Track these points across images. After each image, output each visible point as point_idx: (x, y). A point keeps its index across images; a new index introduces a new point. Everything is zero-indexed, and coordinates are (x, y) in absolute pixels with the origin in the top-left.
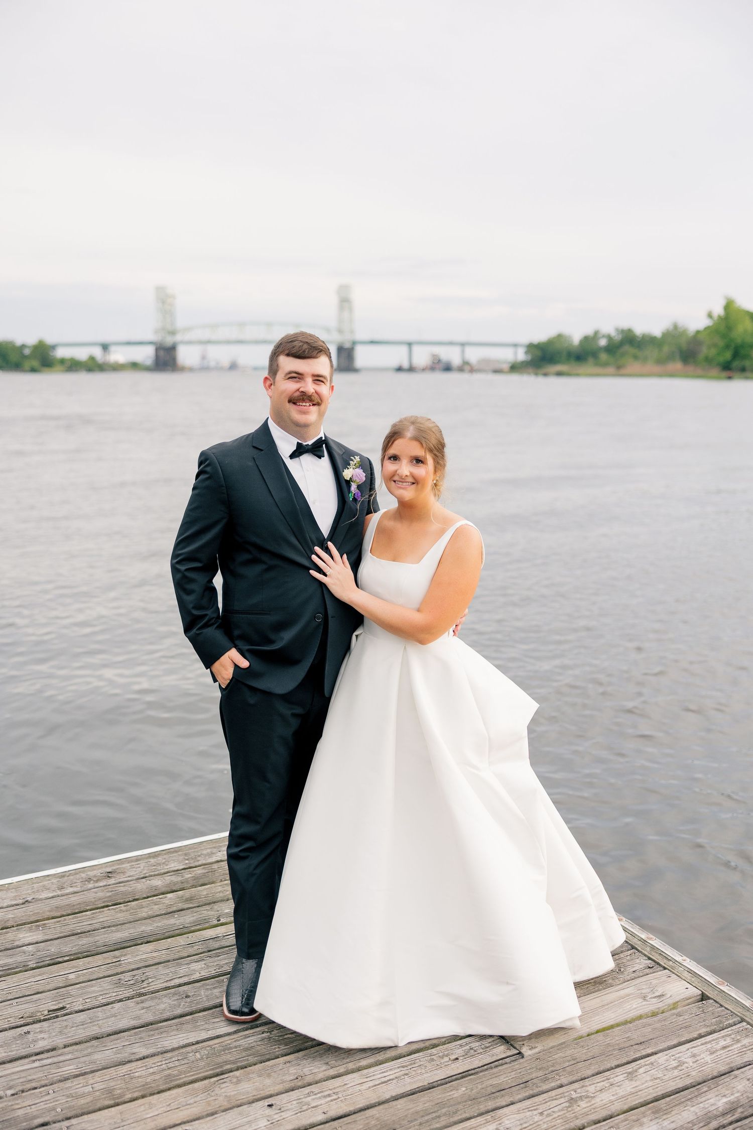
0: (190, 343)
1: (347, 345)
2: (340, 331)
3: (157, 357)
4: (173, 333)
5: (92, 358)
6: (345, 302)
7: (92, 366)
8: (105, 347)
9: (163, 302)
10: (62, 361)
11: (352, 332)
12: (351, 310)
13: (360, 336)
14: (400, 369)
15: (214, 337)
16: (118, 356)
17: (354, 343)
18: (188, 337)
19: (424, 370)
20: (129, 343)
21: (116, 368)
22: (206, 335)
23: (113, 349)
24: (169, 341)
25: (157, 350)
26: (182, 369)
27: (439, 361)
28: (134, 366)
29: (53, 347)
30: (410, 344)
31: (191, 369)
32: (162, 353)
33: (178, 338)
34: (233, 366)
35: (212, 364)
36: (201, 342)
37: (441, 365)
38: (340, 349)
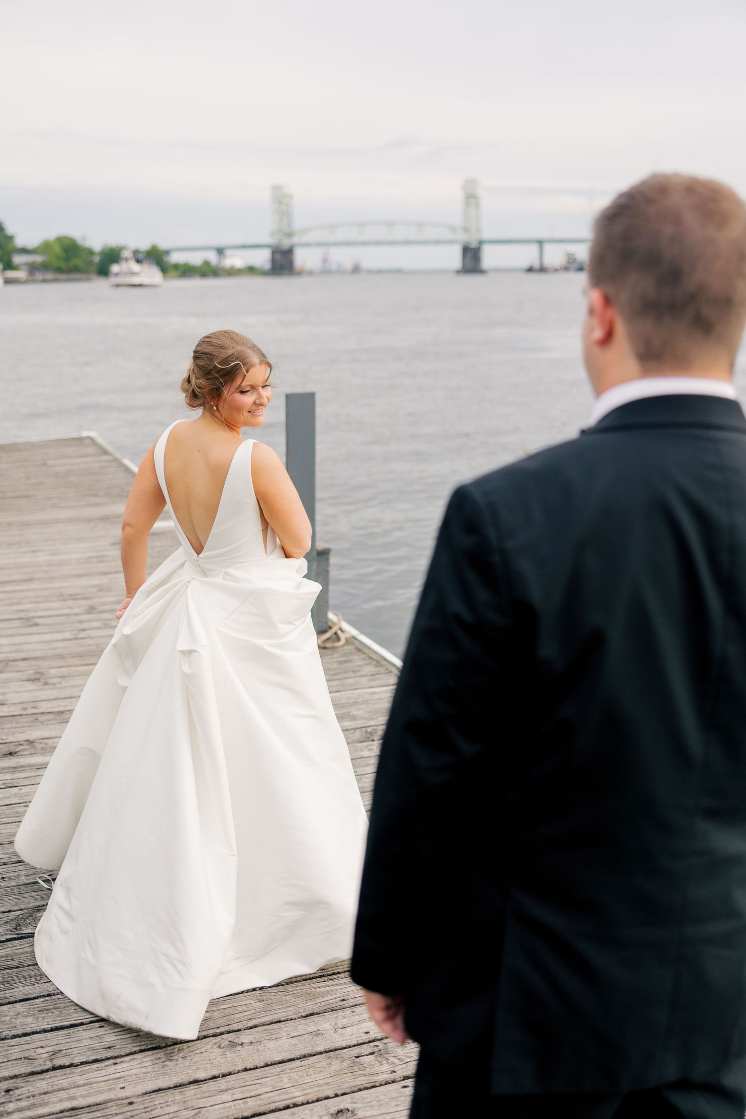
0: (307, 245)
1: (474, 245)
2: (466, 230)
3: (273, 261)
4: (290, 235)
5: (207, 263)
6: (471, 198)
7: (207, 271)
8: (220, 251)
9: (280, 203)
10: (176, 267)
11: (479, 230)
12: (478, 206)
13: (487, 235)
14: (530, 270)
15: (334, 239)
16: (235, 260)
17: (481, 242)
18: (305, 238)
19: (556, 270)
20: (244, 247)
21: (232, 272)
22: (324, 236)
23: (228, 252)
24: (286, 243)
25: (273, 253)
26: (300, 273)
27: (574, 260)
28: (251, 270)
29: (167, 252)
30: (540, 243)
31: (310, 273)
32: (278, 257)
33: (295, 240)
34: (356, 269)
35: (334, 267)
36: (319, 244)
37: (576, 265)
38: (466, 250)
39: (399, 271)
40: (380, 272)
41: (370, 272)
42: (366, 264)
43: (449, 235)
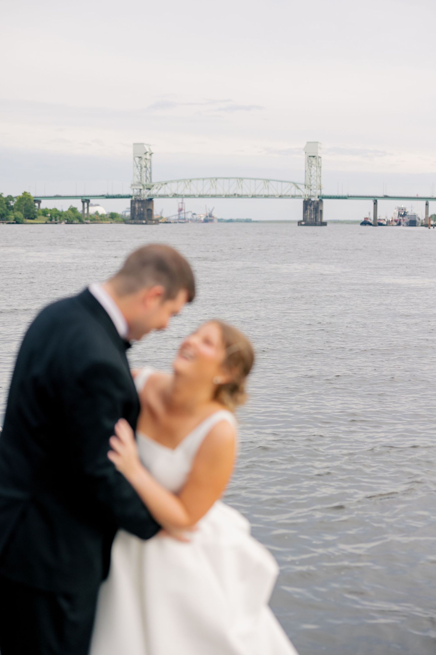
0: (164, 196)
1: (315, 199)
2: (308, 186)
3: (132, 210)
4: (149, 188)
5: (73, 210)
6: (312, 158)
7: (73, 218)
8: (86, 201)
9: (140, 158)
10: (45, 213)
11: (320, 187)
12: (319, 166)
14: (365, 223)
15: (187, 192)
16: (99, 208)
17: (322, 198)
18: (161, 192)
19: (389, 223)
20: (108, 197)
21: (97, 219)
22: (179, 189)
23: (92, 201)
24: (145, 194)
25: (133, 203)
26: (157, 222)
27: (405, 215)
28: (113, 217)
30: (375, 199)
31: (167, 222)
33: (155, 192)
34: (209, 219)
35: (189, 216)
36: (175, 196)
37: (407, 219)
38: (307, 203)
39: (248, 221)
40: (231, 221)
41: (220, 221)
42: (217, 215)
43: (293, 191)
